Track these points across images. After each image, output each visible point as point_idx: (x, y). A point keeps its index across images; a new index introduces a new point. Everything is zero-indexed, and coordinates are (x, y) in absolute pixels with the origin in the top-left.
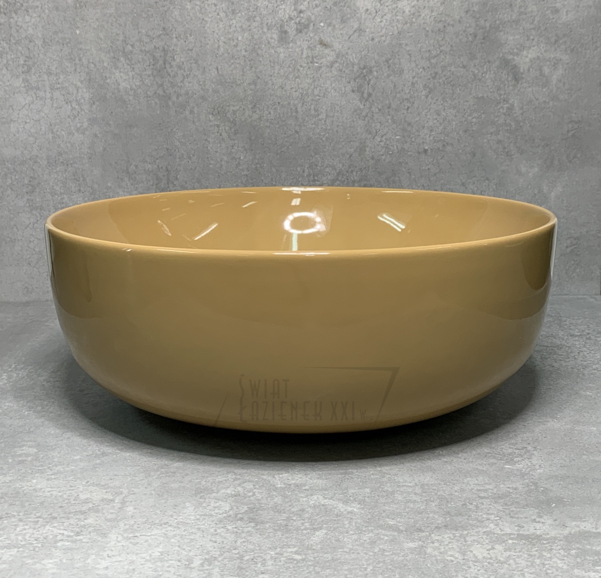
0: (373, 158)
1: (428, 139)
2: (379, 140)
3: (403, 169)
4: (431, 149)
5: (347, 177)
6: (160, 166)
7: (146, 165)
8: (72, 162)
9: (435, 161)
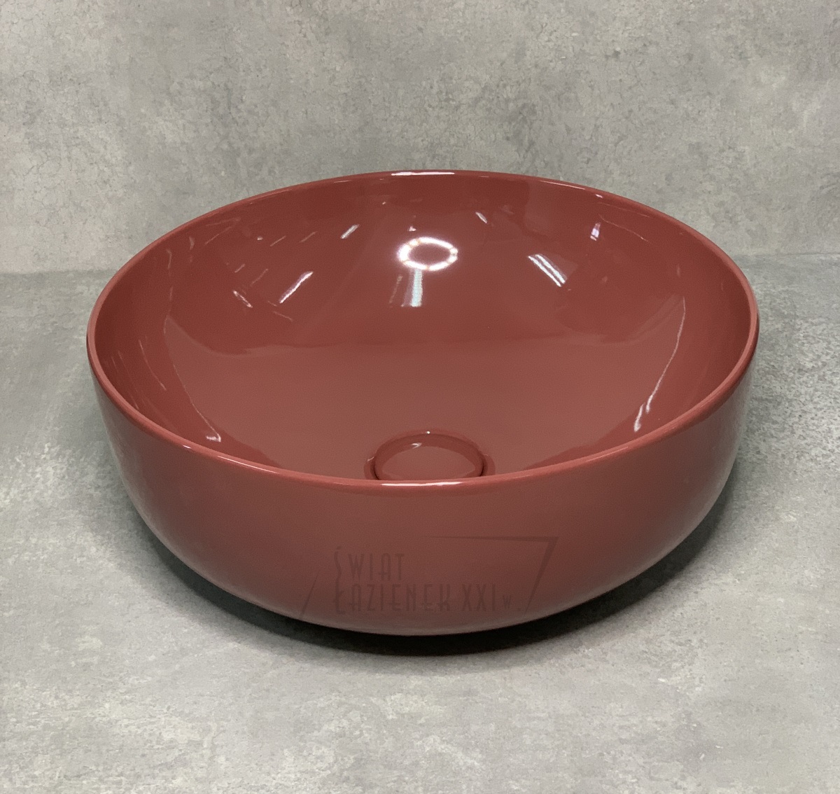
0: (536, 66)
1: (621, 35)
2: (546, 39)
3: (583, 81)
4: (625, 51)
5: (498, 93)
6: (216, 84)
7: (195, 82)
8: (85, 79)
9: (631, 68)
